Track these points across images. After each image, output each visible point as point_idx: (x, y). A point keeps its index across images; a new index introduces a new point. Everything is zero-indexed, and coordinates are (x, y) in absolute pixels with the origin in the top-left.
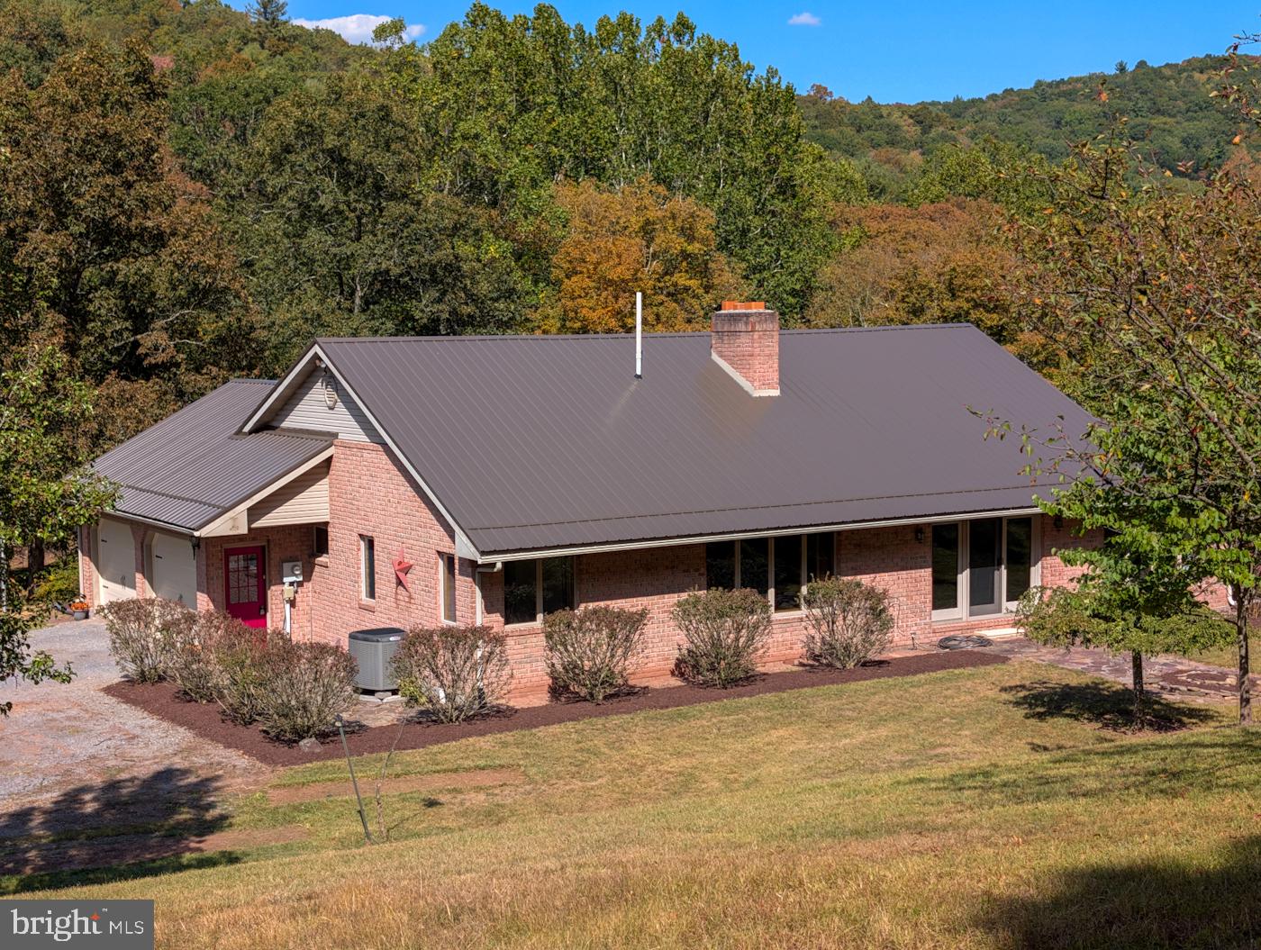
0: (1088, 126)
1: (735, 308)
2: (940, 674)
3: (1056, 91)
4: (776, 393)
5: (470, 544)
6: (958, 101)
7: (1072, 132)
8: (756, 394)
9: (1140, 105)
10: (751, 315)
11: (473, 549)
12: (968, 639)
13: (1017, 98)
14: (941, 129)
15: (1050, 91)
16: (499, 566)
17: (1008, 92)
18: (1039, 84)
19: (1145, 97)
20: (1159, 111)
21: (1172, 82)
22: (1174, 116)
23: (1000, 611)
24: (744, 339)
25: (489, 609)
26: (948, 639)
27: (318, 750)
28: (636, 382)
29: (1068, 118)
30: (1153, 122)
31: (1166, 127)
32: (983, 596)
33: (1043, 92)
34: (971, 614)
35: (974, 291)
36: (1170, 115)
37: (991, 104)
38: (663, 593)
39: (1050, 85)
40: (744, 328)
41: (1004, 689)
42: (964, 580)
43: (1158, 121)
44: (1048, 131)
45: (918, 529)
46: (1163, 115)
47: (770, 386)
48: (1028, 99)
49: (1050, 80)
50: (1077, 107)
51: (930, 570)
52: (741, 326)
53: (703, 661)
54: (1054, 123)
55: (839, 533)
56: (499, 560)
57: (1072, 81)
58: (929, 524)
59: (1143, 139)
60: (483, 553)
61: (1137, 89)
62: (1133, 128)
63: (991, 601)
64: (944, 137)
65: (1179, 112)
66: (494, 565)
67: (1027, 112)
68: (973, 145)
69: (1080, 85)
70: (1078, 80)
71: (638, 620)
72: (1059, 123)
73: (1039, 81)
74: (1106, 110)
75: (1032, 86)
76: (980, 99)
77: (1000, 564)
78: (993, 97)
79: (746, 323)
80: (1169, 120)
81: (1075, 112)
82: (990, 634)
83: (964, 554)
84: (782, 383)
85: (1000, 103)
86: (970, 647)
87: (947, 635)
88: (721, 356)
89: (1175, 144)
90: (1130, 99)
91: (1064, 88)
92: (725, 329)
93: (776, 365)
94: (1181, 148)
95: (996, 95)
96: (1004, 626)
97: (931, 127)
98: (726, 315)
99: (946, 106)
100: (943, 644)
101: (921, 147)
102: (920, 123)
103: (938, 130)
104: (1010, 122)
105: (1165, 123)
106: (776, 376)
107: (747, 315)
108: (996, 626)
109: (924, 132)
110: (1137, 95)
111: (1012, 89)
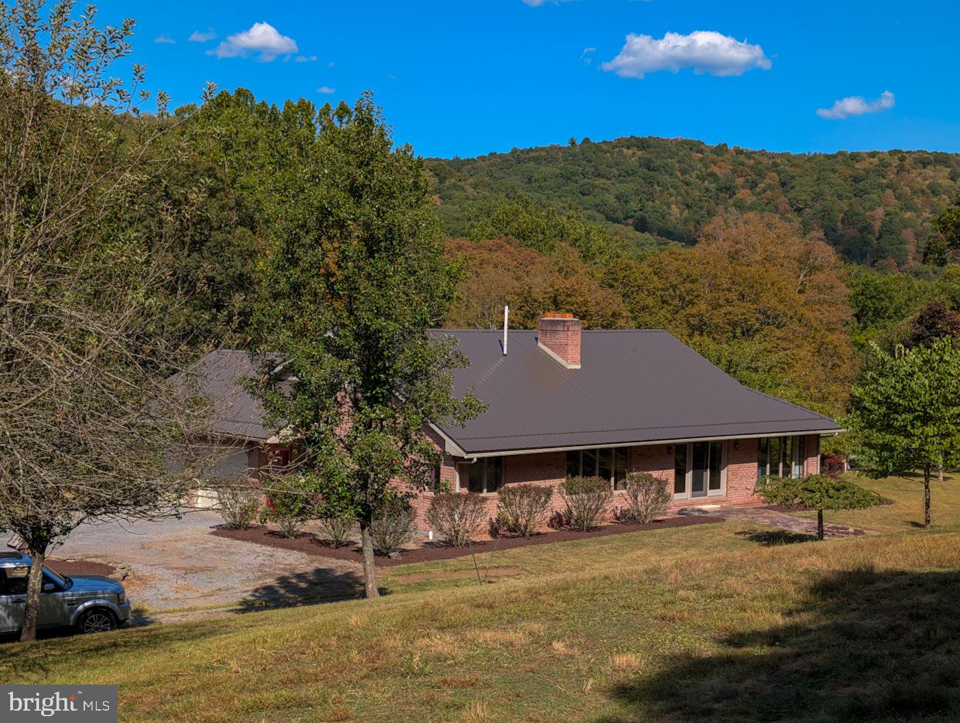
0: (551, 183)
1: (554, 317)
2: (697, 526)
3: (527, 156)
4: (579, 367)
5: (457, 447)
6: (457, 159)
7: (540, 187)
8: (569, 367)
9: (587, 170)
10: (567, 321)
11: (460, 450)
12: (694, 510)
13: (499, 160)
14: (453, 181)
15: (523, 156)
16: (475, 460)
17: (493, 155)
18: (514, 151)
19: (590, 165)
20: (599, 175)
21: (608, 155)
22: (610, 179)
23: (706, 495)
24: (562, 335)
25: (462, 486)
26: (682, 510)
27: (400, 558)
28: (504, 357)
29: (536, 176)
30: (596, 183)
31: (606, 186)
32: (698, 487)
33: (519, 157)
34: (693, 496)
35: (572, 305)
36: (608, 179)
37: (481, 163)
38: (545, 479)
39: (522, 152)
40: (562, 329)
41: (736, 533)
42: (689, 476)
43: (599, 182)
44: (523, 185)
45: (669, 446)
46: (602, 177)
47: (576, 363)
48: (507, 161)
49: (522, 149)
50: (543, 169)
51: (674, 470)
52: (560, 328)
53: (564, 519)
54: (526, 180)
55: (631, 447)
56: (475, 456)
57: (537, 150)
58: (674, 444)
59: (589, 194)
60: (468, 453)
61: (584, 158)
62: (582, 186)
63: (702, 490)
64: (455, 187)
65: (614, 176)
66: (472, 459)
67: (507, 171)
68: (475, 194)
69: (543, 153)
70: (543, 149)
71: (548, 492)
72: (530, 179)
73: (515, 149)
74: (563, 172)
75: (510, 151)
76: (473, 159)
77: (707, 468)
78: (482, 158)
79: (564, 326)
80: (607, 182)
81: (541, 172)
82: (705, 507)
83: (690, 462)
84: (582, 362)
85: (487, 162)
86: (696, 514)
87: (682, 507)
88: (545, 345)
89: (611, 199)
90: (579, 165)
91: (532, 154)
92: (549, 328)
93: (579, 351)
94: (615, 202)
95: (484, 157)
96: (709, 503)
97: (445, 178)
98: (549, 321)
99: (449, 163)
100: (680, 512)
101: (439, 193)
102: (437, 175)
103: (450, 181)
104: (495, 177)
105: (604, 184)
106: (578, 357)
107: (564, 322)
108: (705, 504)
109: (441, 182)
110: (584, 162)
111: (495, 153)
